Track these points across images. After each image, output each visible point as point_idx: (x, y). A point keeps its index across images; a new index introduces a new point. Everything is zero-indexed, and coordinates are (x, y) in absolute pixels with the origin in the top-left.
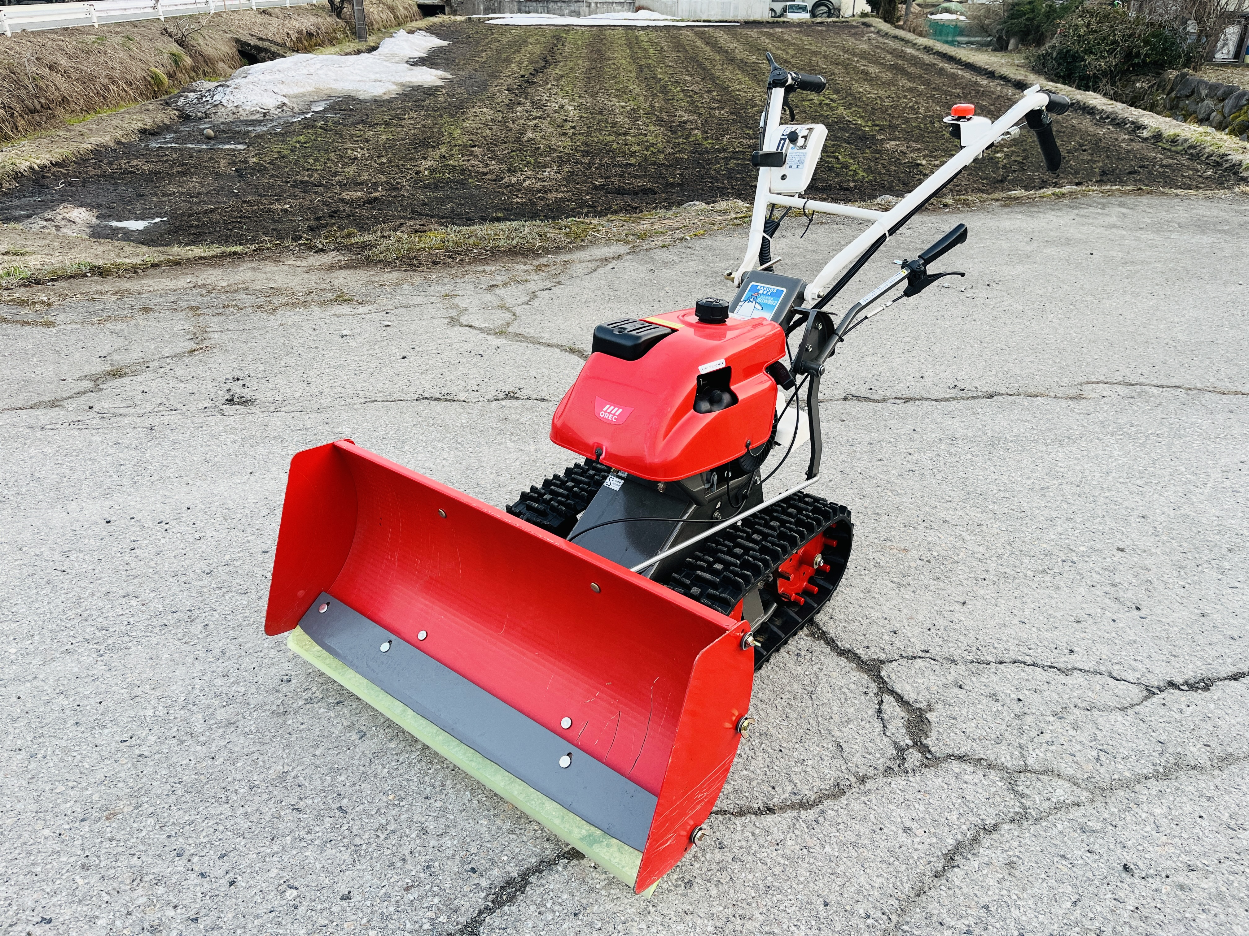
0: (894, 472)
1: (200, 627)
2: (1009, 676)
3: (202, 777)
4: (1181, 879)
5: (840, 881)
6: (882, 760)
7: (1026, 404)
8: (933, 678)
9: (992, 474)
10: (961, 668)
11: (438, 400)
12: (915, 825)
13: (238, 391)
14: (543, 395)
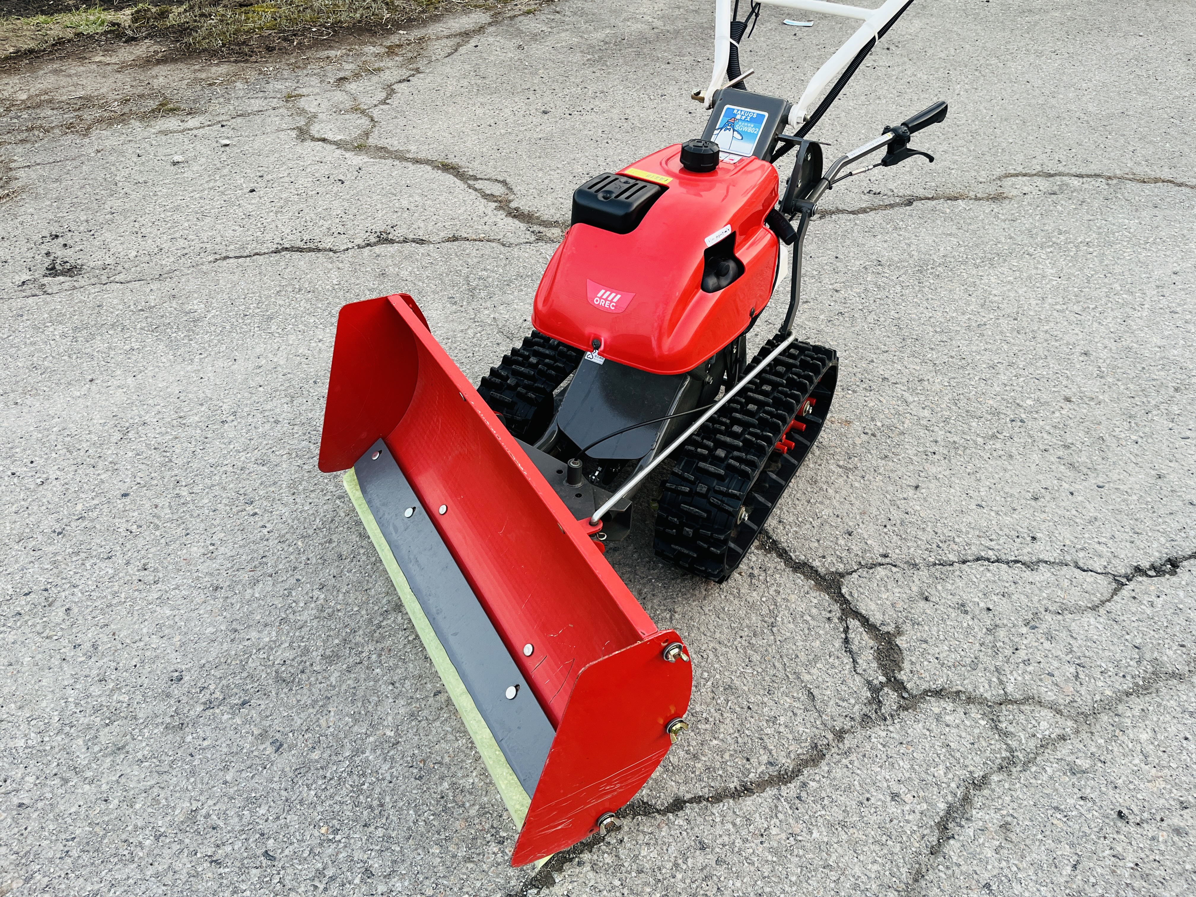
0: (822, 317)
1: (61, 612)
2: (975, 580)
3: (97, 829)
4: (1176, 821)
5: (833, 875)
6: (857, 707)
7: (948, 211)
8: (897, 590)
9: (925, 311)
10: (924, 573)
11: (300, 250)
12: (903, 790)
13: (59, 253)
14: (421, 234)
